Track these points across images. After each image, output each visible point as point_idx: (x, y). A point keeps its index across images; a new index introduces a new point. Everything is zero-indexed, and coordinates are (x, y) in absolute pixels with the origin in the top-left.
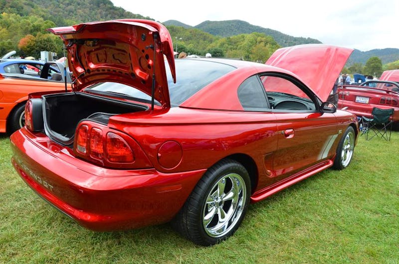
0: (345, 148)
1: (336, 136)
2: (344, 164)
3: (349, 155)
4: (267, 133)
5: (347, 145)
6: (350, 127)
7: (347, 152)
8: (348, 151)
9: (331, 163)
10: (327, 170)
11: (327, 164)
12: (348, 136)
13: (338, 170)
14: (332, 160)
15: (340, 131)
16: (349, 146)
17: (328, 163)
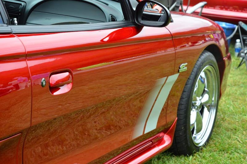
0: (198, 103)
1: (173, 78)
2: (196, 141)
3: (208, 118)
4: (14, 82)
5: (202, 95)
6: (208, 54)
7: (202, 112)
8: (206, 109)
9: (167, 141)
10: (159, 158)
11: (158, 145)
12: (202, 74)
13: (185, 155)
14: (169, 134)
15: (183, 67)
16: (206, 98)
17: (160, 141)
